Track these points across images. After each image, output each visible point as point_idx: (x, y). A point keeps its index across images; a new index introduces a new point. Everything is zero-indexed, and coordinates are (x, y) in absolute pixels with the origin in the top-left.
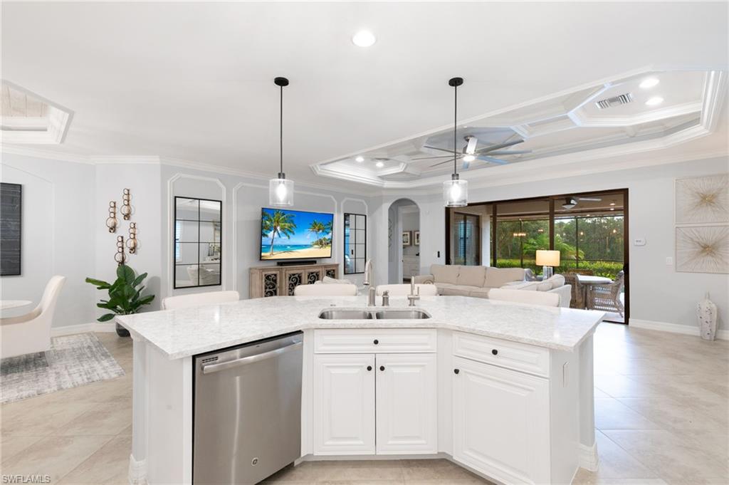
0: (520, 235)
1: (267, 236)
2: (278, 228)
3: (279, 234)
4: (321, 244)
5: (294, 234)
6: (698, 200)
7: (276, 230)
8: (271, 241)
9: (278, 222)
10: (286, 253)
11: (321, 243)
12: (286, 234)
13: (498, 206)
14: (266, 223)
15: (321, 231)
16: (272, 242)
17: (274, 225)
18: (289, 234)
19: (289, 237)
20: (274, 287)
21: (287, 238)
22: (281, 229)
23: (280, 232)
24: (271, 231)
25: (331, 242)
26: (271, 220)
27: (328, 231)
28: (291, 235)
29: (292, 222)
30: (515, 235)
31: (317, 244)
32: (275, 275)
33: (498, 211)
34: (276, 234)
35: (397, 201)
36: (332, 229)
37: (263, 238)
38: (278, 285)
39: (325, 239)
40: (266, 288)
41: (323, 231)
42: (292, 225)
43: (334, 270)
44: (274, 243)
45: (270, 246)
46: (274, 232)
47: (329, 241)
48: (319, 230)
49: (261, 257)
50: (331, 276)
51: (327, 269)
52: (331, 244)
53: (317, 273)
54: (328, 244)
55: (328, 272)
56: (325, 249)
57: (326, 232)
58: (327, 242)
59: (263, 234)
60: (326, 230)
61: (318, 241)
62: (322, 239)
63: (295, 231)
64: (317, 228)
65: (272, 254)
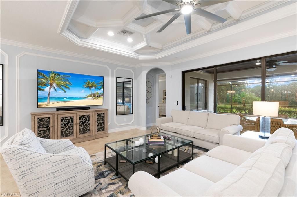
0: (231, 92)
1: (43, 90)
2: (54, 85)
3: (55, 89)
5: (69, 89)
7: (51, 85)
9: (53, 80)
10: (63, 103)
11: (94, 96)
12: (62, 89)
14: (42, 81)
15: (93, 88)
16: (49, 95)
17: (50, 82)
18: (64, 88)
20: (48, 127)
22: (57, 85)
23: (56, 87)
24: (47, 86)
25: (103, 95)
26: (47, 79)
27: (99, 88)
28: (66, 90)
29: (67, 80)
30: (228, 92)
31: (90, 96)
32: (49, 118)
33: (217, 78)
34: (52, 89)
36: (103, 86)
39: (97, 93)
40: (39, 127)
41: (95, 88)
42: (67, 83)
43: (104, 114)
44: (50, 96)
46: (50, 87)
47: (101, 94)
48: (92, 87)
49: (38, 105)
50: (101, 117)
51: (98, 113)
52: (102, 97)
53: (88, 116)
54: (100, 96)
55: (99, 115)
56: (98, 100)
57: (98, 88)
58: (99, 95)
59: (39, 89)
60: (98, 87)
61: (91, 94)
62: (95, 93)
63: (70, 88)
64: (90, 86)
65: (49, 103)
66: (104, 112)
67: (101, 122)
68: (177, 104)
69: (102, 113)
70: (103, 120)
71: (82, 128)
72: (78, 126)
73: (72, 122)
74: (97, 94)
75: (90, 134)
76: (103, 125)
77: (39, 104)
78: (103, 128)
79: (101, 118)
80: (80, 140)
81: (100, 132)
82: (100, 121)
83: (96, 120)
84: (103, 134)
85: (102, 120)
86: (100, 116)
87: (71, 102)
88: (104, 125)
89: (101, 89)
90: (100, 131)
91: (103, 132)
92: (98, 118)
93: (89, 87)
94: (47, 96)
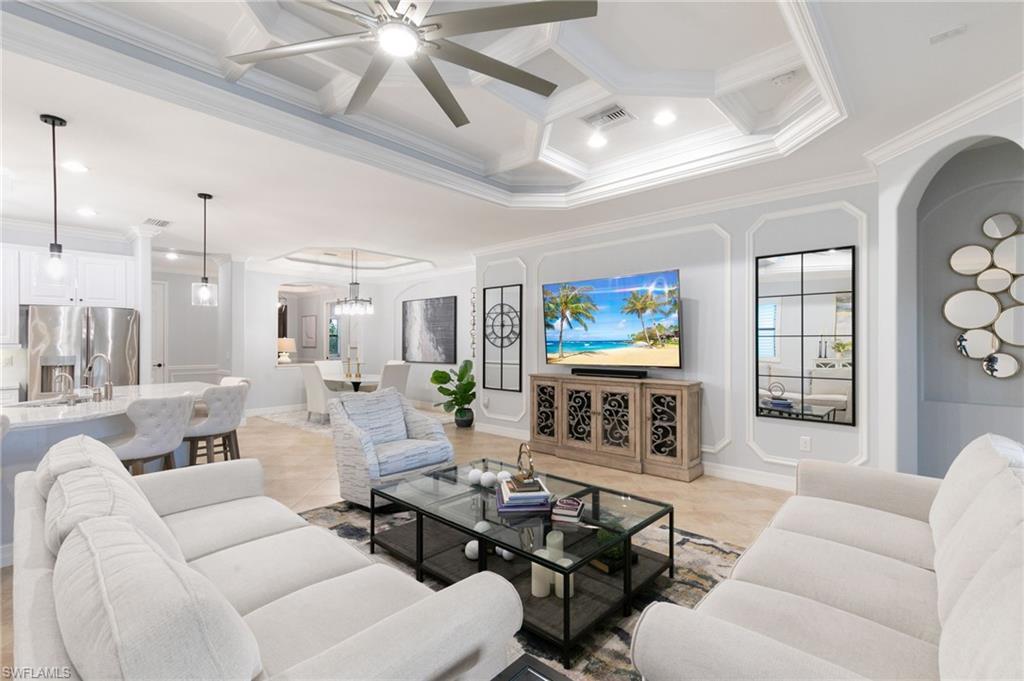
1: (552, 327)
2: (568, 313)
3: (569, 323)
4: (651, 338)
5: (594, 321)
7: (564, 317)
8: (559, 335)
9: (566, 303)
10: (583, 356)
12: (581, 323)
14: (550, 308)
15: (649, 312)
16: (561, 337)
17: (561, 309)
18: (584, 320)
19: (585, 326)
20: (552, 405)
21: (583, 328)
22: (572, 314)
23: (570, 319)
24: (557, 318)
25: (678, 334)
26: (556, 301)
28: (588, 323)
31: (642, 338)
32: (553, 388)
34: (565, 323)
36: (678, 303)
37: (547, 331)
39: (660, 327)
41: (654, 311)
42: (589, 305)
43: (674, 398)
44: (564, 338)
45: (558, 343)
46: (562, 320)
47: (672, 331)
48: (643, 309)
49: (547, 359)
50: (666, 409)
51: (654, 391)
52: (677, 339)
53: (623, 398)
54: (668, 337)
55: (658, 400)
56: (663, 350)
57: (662, 312)
58: (667, 334)
59: (548, 326)
60: (662, 308)
61: (643, 332)
62: (654, 327)
63: (595, 317)
64: (639, 306)
65: (562, 356)
66: (672, 393)
67: (665, 424)
69: (668, 396)
70: (672, 419)
71: (608, 427)
72: (600, 418)
73: (589, 406)
74: (660, 331)
75: (626, 453)
76: (671, 437)
77: (549, 356)
78: (670, 446)
79: (663, 412)
80: (604, 460)
81: (659, 458)
82: (661, 419)
83: (649, 415)
84: (669, 467)
85: (668, 420)
86: (662, 405)
87: (599, 353)
88: (675, 439)
89: (670, 312)
90: (662, 452)
91: (669, 459)
92: (656, 410)
93: (638, 311)
94: (558, 339)
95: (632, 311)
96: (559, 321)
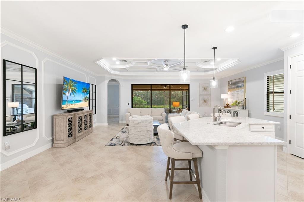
1: (65, 94)
2: (70, 90)
3: (70, 93)
6: (204, 89)
9: (70, 86)
10: (73, 105)
11: (85, 100)
13: (152, 86)
14: (65, 87)
17: (69, 88)
19: (74, 95)
20: (71, 125)
21: (73, 96)
22: (72, 90)
24: (67, 91)
26: (68, 85)
29: (76, 86)
32: (72, 118)
34: (69, 93)
35: (111, 80)
36: (89, 92)
38: (73, 124)
39: (87, 97)
41: (86, 93)
42: (76, 88)
44: (68, 99)
45: (66, 101)
49: (62, 108)
50: (90, 116)
53: (87, 115)
54: (88, 100)
56: (86, 103)
65: (67, 106)
67: (90, 120)
68: (129, 105)
69: (91, 113)
72: (84, 124)
73: (81, 121)
76: (91, 123)
87: (76, 104)
94: (66, 100)
95: (83, 92)
96: (68, 92)
